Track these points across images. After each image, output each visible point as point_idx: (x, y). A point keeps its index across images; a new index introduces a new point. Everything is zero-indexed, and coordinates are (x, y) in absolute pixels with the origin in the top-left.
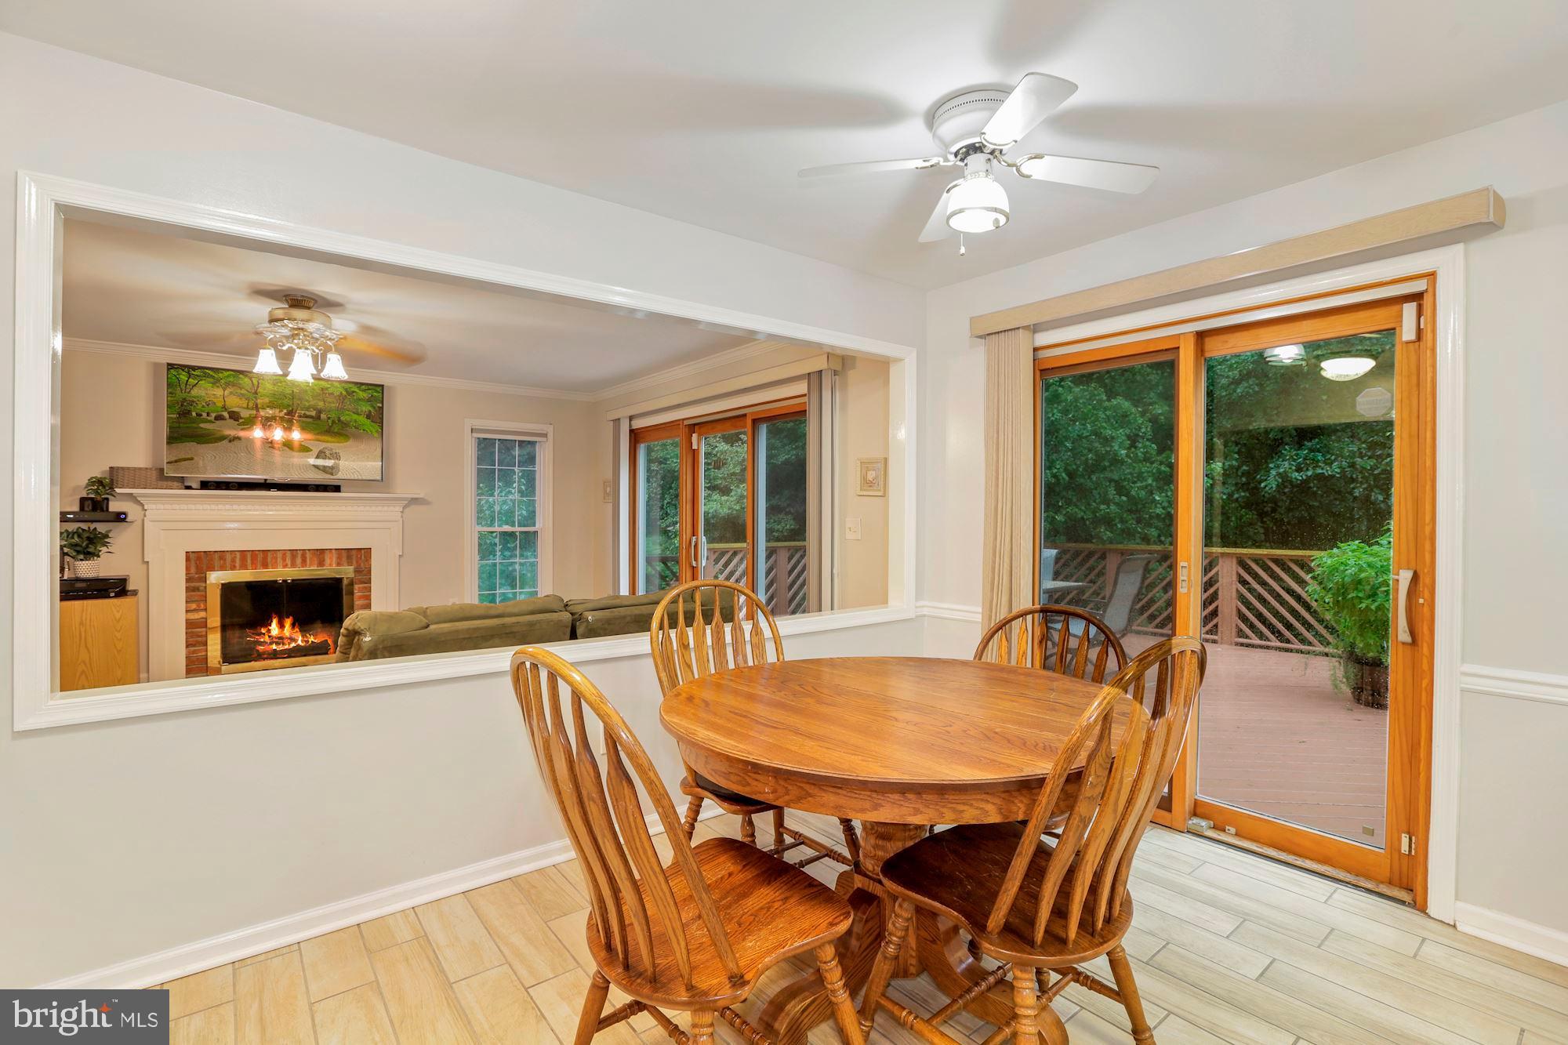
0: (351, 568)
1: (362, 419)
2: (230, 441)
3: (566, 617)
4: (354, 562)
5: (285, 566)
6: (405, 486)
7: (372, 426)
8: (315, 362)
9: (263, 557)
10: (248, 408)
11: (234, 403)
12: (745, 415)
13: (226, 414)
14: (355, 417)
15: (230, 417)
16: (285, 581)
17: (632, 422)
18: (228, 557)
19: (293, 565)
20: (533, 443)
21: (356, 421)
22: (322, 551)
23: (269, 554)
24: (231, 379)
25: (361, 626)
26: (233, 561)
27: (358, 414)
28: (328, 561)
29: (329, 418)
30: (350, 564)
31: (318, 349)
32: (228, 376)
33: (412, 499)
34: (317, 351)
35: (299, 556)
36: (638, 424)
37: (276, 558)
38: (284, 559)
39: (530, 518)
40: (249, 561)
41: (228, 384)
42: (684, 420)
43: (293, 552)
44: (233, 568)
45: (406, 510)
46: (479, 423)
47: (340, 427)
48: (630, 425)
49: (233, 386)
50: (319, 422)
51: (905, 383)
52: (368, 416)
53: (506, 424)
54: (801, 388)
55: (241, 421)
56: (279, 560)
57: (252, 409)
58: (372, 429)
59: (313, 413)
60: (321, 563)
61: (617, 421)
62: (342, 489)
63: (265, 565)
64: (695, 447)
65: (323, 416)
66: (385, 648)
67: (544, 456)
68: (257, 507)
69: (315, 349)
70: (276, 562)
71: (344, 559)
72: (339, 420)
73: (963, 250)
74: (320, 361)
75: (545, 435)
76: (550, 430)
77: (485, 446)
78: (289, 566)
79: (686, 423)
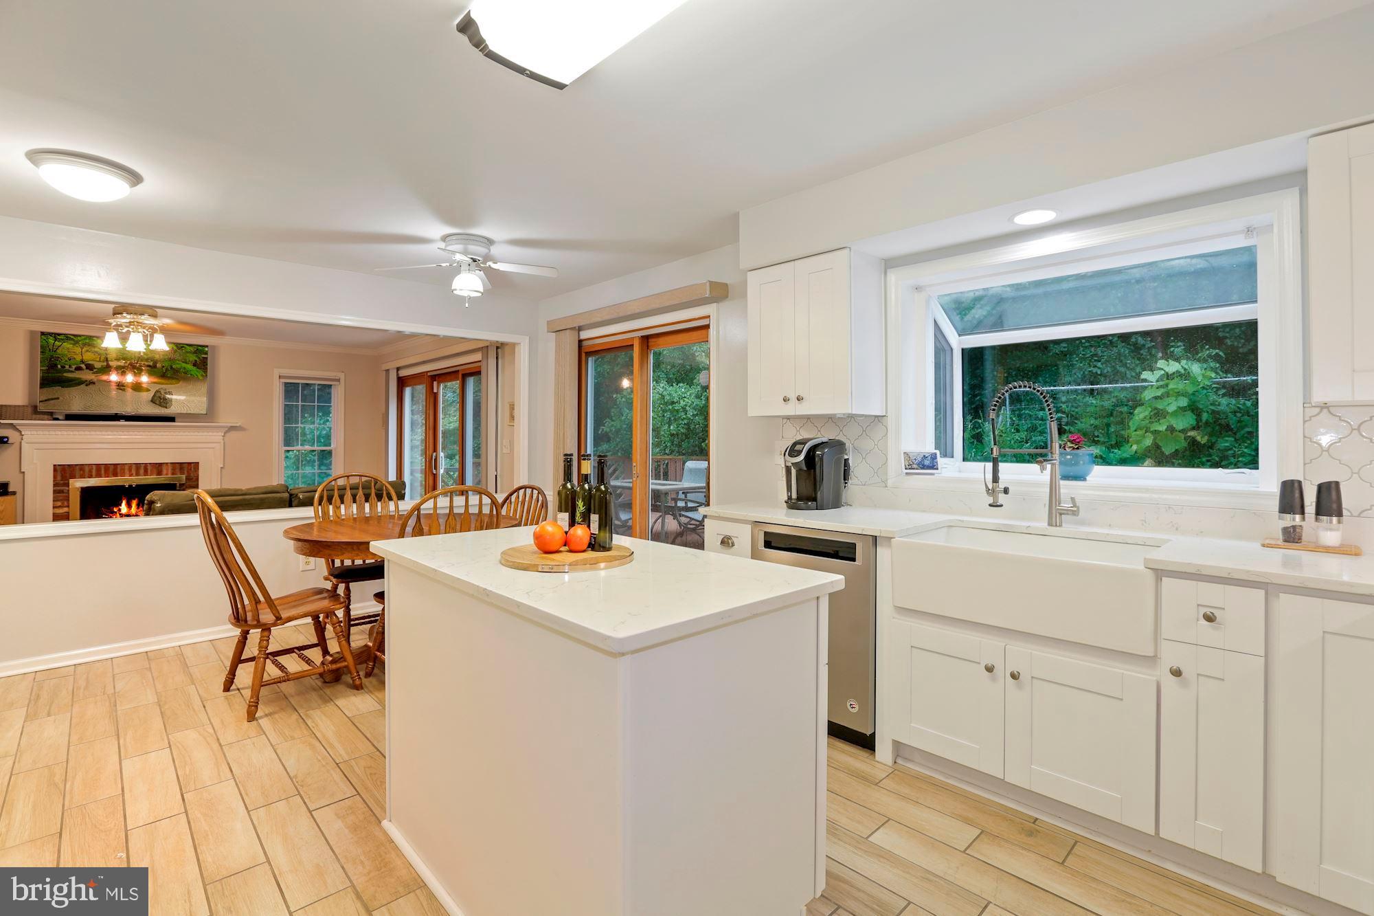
0: (184, 477)
1: (189, 367)
2: (87, 385)
3: (286, 495)
4: (186, 472)
5: (131, 475)
6: (226, 417)
7: (197, 371)
8: (146, 340)
9: (114, 469)
10: (100, 361)
11: (88, 357)
12: (458, 371)
13: (83, 366)
14: (184, 365)
15: (87, 368)
16: (130, 486)
17: (399, 372)
18: (87, 469)
19: (137, 474)
20: (330, 386)
21: (185, 368)
22: (161, 464)
23: (119, 466)
24: (87, 341)
25: (155, 498)
26: (90, 471)
27: (186, 363)
28: (164, 471)
29: (163, 367)
30: (182, 473)
31: (147, 330)
32: (85, 339)
33: (232, 427)
34: (147, 332)
35: (142, 468)
36: (403, 373)
37: (124, 469)
38: (130, 470)
39: (327, 439)
40: (103, 472)
41: (85, 345)
42: (428, 372)
43: (138, 465)
44: (90, 476)
45: (228, 435)
46: (285, 372)
47: (172, 373)
48: (398, 374)
49: (89, 345)
50: (155, 370)
51: (523, 355)
52: (195, 364)
53: (304, 373)
54: (477, 357)
55: (95, 370)
56: (127, 471)
57: (104, 362)
58: (198, 374)
59: (151, 364)
60: (159, 473)
61: (387, 371)
62: (176, 420)
63: (115, 475)
64: (435, 391)
65: (159, 365)
66: (169, 510)
67: (338, 395)
68: (109, 433)
69: (145, 331)
70: (124, 472)
71: (178, 470)
72: (171, 367)
73: (467, 305)
74: (147, 339)
75: (338, 380)
76: (342, 376)
77: (291, 390)
78: (134, 475)
79: (429, 374)
